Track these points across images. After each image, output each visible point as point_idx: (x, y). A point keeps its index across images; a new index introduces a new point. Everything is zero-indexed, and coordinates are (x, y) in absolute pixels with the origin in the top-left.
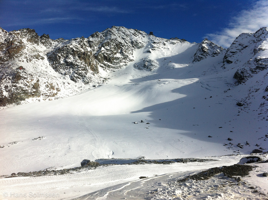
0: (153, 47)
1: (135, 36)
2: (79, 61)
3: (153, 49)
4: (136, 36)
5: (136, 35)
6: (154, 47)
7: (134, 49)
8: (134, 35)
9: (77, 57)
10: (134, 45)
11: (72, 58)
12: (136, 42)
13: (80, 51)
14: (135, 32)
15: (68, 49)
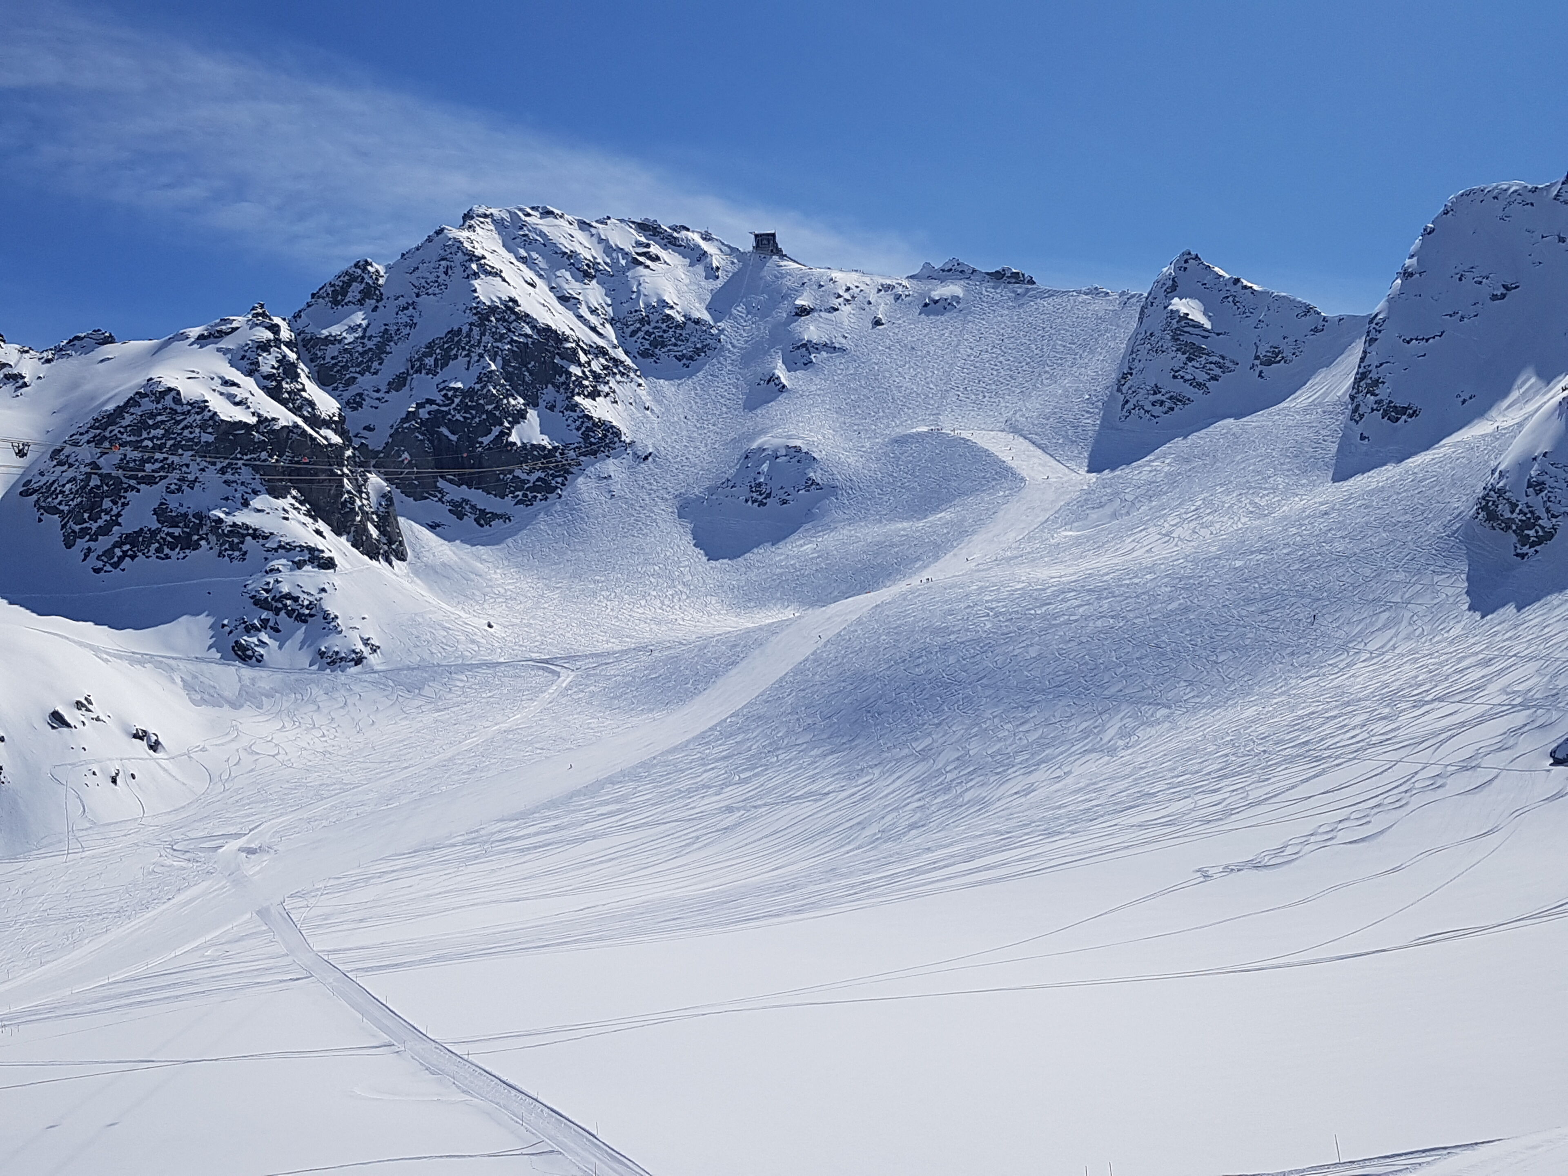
0: (793, 348)
5: (651, 265)
6: (804, 346)
8: (640, 264)
12: (665, 319)
13: (264, 419)
15: (170, 411)
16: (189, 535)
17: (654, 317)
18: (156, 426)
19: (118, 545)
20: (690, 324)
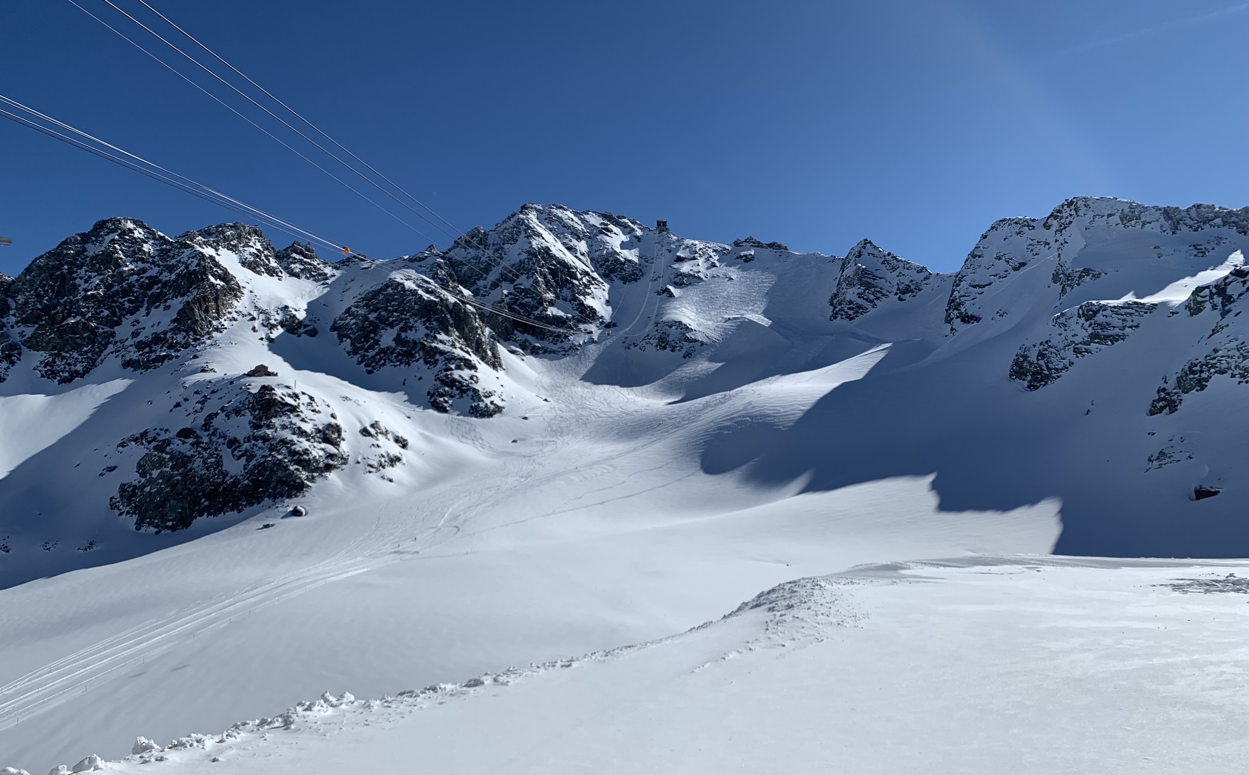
0: (676, 275)
1: (607, 236)
2: (443, 336)
5: (609, 234)
6: (682, 275)
8: (604, 233)
10: (608, 272)
11: (418, 325)
12: (616, 260)
13: (441, 299)
15: (400, 294)
16: (411, 351)
17: (611, 259)
18: (394, 300)
19: (377, 354)
20: (627, 263)
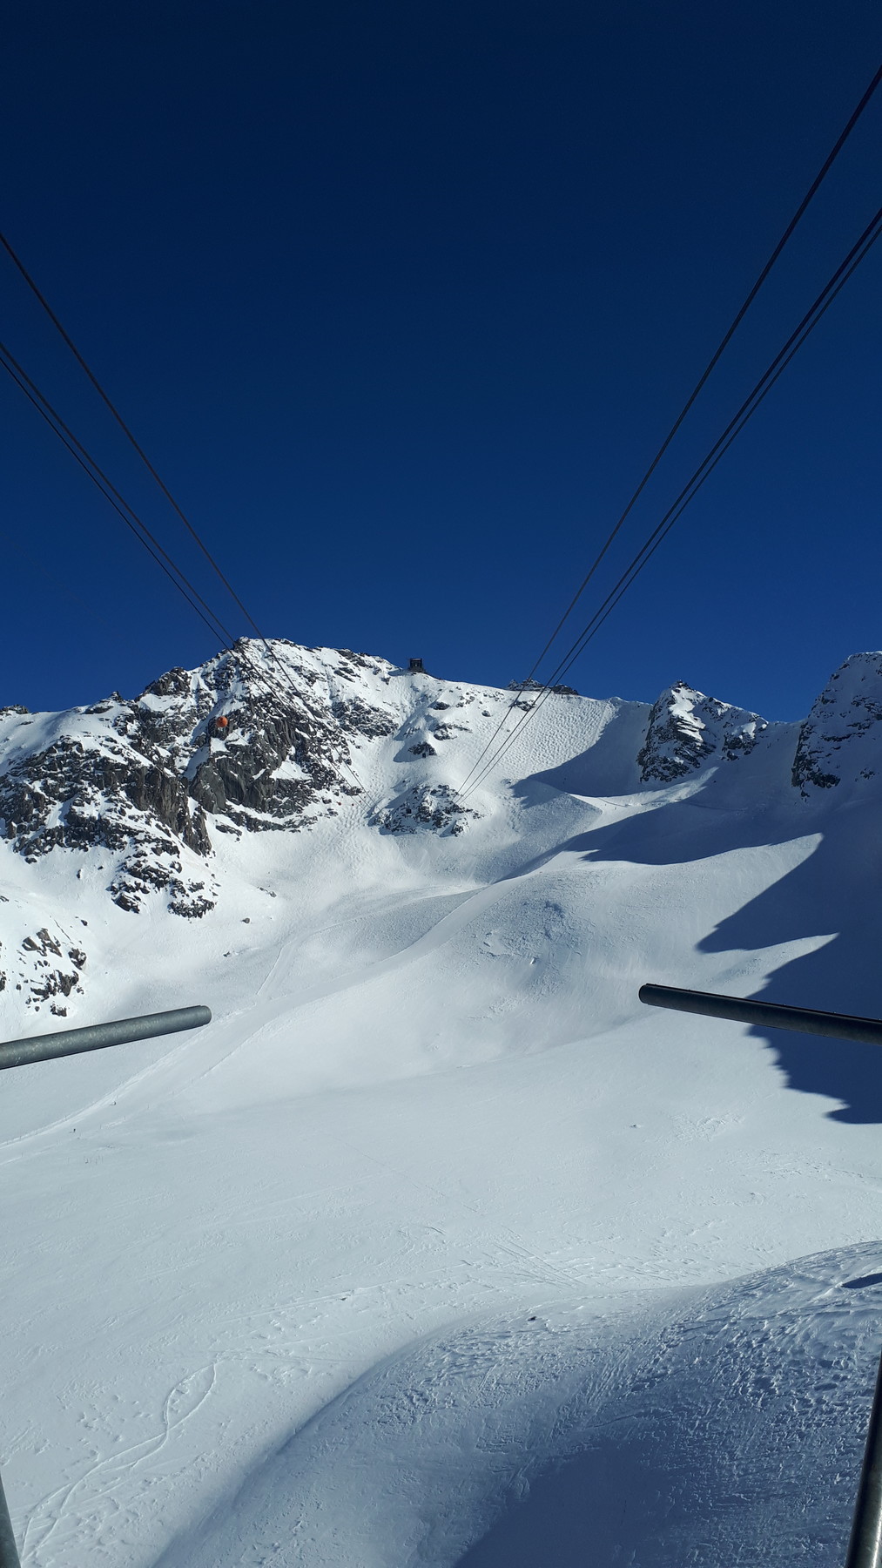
0: (437, 727)
1: (346, 677)
2: (134, 811)
3: (440, 735)
4: (350, 680)
5: (349, 676)
6: (444, 727)
7: (350, 736)
8: (341, 675)
9: (123, 794)
10: (347, 723)
11: (99, 797)
12: (358, 708)
13: (131, 762)
14: (344, 659)
15: (74, 756)
16: (88, 832)
17: (352, 706)
18: (66, 765)
19: (41, 837)
20: (373, 711)
